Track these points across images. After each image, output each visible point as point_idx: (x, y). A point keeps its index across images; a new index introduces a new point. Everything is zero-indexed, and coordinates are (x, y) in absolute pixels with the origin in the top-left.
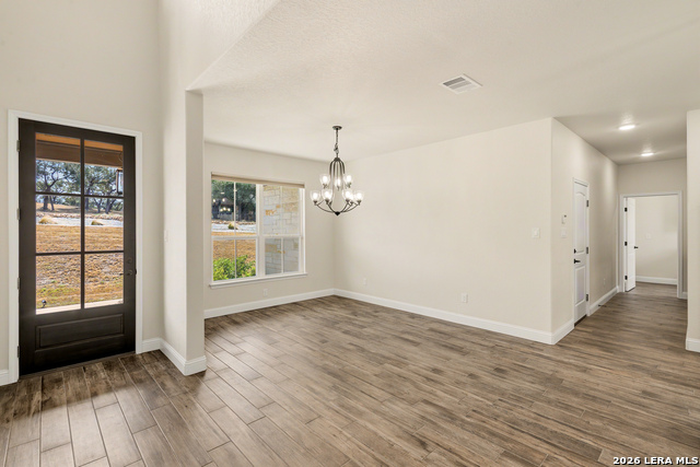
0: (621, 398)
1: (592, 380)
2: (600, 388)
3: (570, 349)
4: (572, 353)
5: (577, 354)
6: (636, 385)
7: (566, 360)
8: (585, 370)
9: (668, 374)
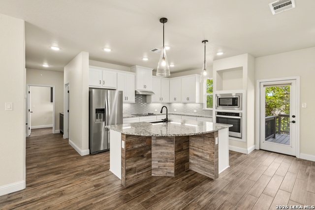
0: (92, 197)
1: (72, 197)
2: (80, 199)
3: (38, 184)
4: (43, 186)
5: (46, 185)
6: (88, 185)
7: (45, 194)
8: (61, 194)
9: (90, 171)
